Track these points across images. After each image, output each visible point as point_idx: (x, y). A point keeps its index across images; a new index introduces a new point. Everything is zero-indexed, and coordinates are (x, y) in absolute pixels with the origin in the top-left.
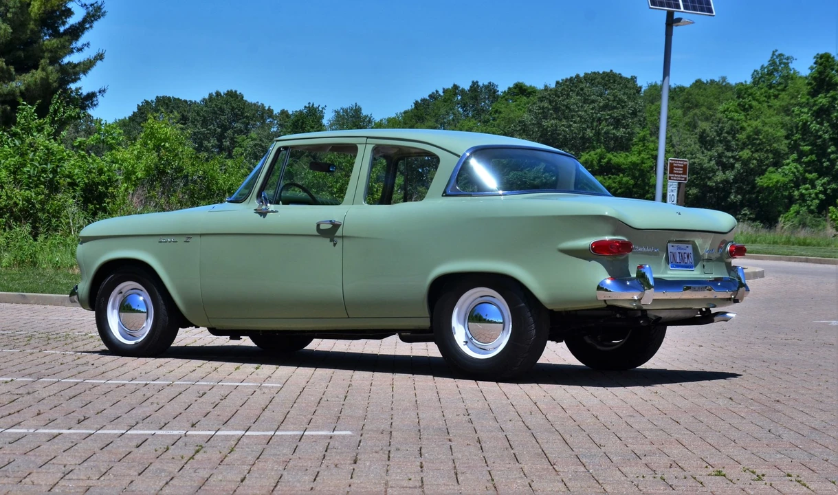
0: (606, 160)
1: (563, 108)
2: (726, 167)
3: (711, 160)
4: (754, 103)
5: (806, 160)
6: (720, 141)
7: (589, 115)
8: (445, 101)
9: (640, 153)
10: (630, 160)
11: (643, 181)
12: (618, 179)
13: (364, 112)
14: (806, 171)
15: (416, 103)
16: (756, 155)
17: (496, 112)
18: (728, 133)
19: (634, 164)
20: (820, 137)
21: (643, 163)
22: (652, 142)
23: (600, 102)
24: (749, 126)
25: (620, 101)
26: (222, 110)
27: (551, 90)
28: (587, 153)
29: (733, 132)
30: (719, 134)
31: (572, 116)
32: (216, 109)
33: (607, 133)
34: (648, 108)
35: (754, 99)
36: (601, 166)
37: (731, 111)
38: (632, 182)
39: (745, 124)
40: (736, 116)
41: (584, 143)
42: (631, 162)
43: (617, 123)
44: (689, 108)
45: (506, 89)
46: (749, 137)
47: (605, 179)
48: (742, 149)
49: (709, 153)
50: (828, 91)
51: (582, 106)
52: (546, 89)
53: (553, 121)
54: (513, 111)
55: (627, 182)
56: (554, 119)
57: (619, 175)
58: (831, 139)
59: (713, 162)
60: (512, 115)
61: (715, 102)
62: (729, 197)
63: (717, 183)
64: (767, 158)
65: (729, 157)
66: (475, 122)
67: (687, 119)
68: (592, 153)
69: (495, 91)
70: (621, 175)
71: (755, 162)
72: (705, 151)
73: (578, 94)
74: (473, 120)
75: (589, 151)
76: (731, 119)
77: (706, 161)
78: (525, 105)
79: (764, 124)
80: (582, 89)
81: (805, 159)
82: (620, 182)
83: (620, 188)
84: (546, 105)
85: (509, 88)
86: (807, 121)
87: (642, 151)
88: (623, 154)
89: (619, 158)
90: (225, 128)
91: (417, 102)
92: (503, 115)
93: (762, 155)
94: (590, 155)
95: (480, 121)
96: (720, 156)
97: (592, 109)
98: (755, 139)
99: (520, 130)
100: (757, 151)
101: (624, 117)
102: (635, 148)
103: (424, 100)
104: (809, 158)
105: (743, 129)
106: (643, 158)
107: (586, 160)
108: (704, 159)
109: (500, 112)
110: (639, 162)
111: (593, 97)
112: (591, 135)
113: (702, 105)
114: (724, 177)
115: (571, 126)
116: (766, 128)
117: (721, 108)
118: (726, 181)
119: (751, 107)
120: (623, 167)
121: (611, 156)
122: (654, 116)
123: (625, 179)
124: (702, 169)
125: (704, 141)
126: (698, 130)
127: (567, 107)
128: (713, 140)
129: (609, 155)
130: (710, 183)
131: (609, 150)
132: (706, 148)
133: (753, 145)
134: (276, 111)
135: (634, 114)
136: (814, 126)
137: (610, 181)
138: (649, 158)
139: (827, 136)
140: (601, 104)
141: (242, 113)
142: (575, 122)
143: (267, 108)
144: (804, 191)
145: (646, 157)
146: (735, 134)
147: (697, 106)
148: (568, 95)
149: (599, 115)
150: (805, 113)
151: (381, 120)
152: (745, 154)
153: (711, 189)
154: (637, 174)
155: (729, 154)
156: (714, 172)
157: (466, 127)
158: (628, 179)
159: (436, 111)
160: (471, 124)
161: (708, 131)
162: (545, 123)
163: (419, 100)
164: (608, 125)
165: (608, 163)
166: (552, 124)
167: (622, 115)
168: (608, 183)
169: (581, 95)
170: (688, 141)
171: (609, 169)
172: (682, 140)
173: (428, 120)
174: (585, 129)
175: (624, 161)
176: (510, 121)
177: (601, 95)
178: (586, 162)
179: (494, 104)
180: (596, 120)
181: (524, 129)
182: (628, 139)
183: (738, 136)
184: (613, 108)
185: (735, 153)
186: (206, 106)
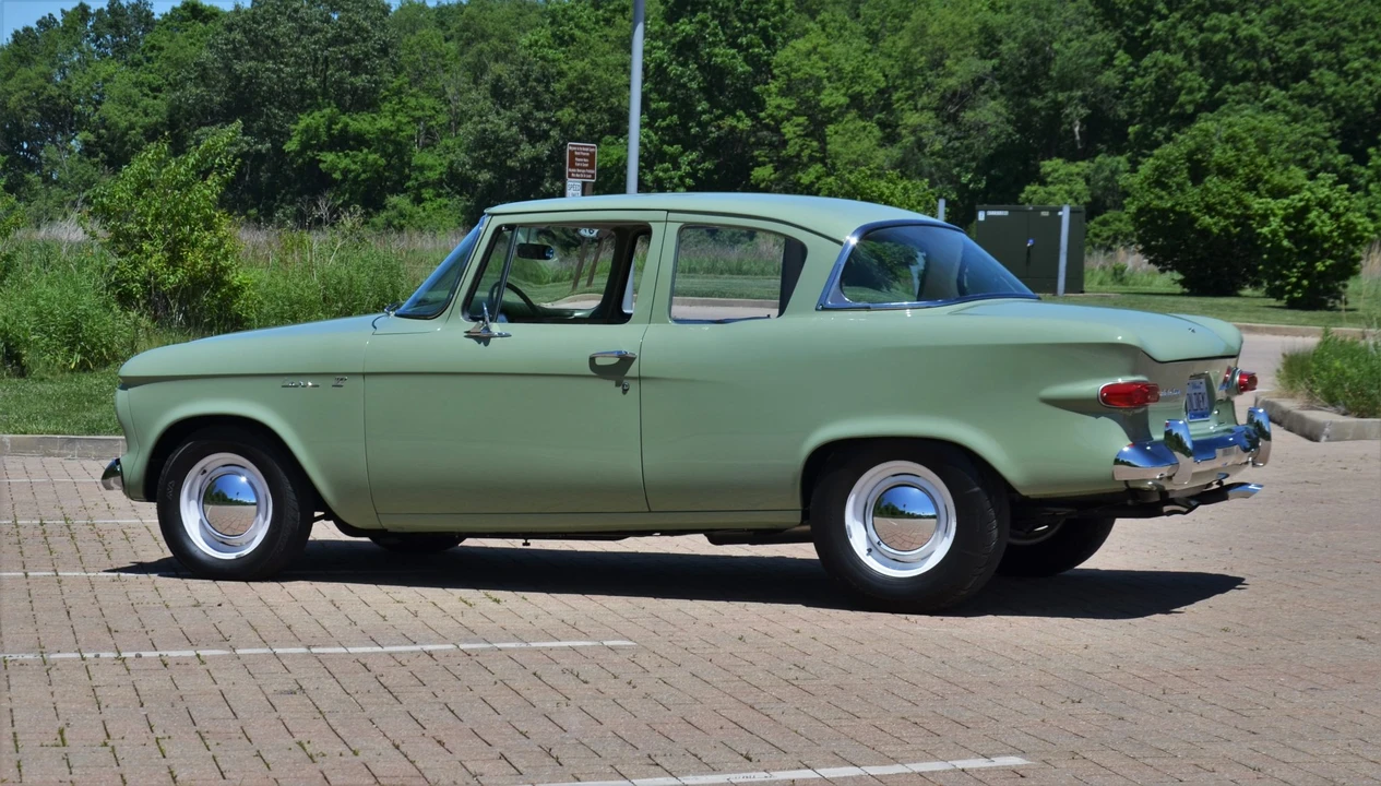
0: (339, 126)
1: (268, 42)
2: (534, 137)
3: (511, 125)
4: (577, 33)
5: (664, 124)
6: (526, 94)
7: (308, 52)
8: (65, 31)
9: (394, 114)
10: (379, 126)
11: (401, 159)
12: (361, 156)
14: (663, 142)
15: (16, 35)
16: (583, 117)
17: (153, 48)
18: (538, 80)
19: (385, 133)
20: (684, 86)
21: (399, 129)
22: (412, 95)
23: (327, 32)
24: (570, 69)
25: (359, 30)
27: (246, 12)
28: (308, 115)
29: (545, 79)
30: (523, 84)
31: (282, 55)
33: (341, 81)
34: (405, 40)
35: (577, 26)
36: (330, 136)
37: (543, 46)
38: (383, 162)
39: (565, 67)
40: (551, 53)
41: (303, 100)
42: (380, 129)
43: (356, 66)
44: (469, 42)
45: (169, 11)
46: (570, 87)
47: (339, 157)
48: (561, 107)
49: (508, 113)
50: (694, 13)
51: (298, 39)
52: (237, 10)
53: (251, 63)
54: (182, 48)
55: (375, 162)
56: (252, 58)
57: (361, 151)
58: (700, 89)
59: (515, 129)
60: (181, 54)
61: (511, 29)
62: (541, 185)
63: (523, 163)
64: (601, 121)
65: (541, 121)
66: (117, 65)
67: (468, 58)
68: (317, 114)
69: (149, 15)
70: (365, 151)
71: (582, 127)
72: (502, 111)
73: (290, 18)
74: (114, 61)
75: (312, 112)
76: (543, 58)
77: (504, 126)
78: (201, 36)
79: (595, 64)
80: (296, 11)
81: (660, 123)
82: (364, 162)
83: (364, 172)
84: (238, 37)
85: (174, 9)
86: (662, 62)
87: (398, 110)
88: (367, 117)
89: (361, 123)
91: (17, 32)
92: (163, 54)
93: (593, 116)
94: (313, 118)
95: (126, 63)
96: (526, 117)
97: (315, 43)
98: (580, 90)
99: (196, 78)
100: (585, 110)
101: (366, 55)
102: (386, 107)
103: (27, 30)
104: (668, 121)
105: (561, 74)
106: (400, 122)
107: (307, 125)
108: (500, 123)
109: (161, 49)
110: (393, 128)
111: (316, 24)
112: (314, 85)
113: (492, 35)
114: (533, 152)
115: (281, 70)
116: (599, 73)
117: (525, 41)
118: (536, 159)
119: (573, 38)
120: (368, 136)
121: (348, 120)
122: (414, 53)
123: (372, 157)
124: (497, 140)
125: (499, 93)
126: (488, 77)
127: (275, 41)
128: (513, 93)
129: (345, 118)
130: (510, 163)
131: (344, 110)
132: (504, 107)
133: (579, 100)
135: (384, 51)
136: (674, 69)
137: (348, 161)
138: (409, 122)
139: (694, 85)
140: (329, 35)
142: (287, 65)
144: (661, 174)
145: (405, 120)
146: (548, 83)
147: (484, 37)
148: (274, 20)
149: (326, 53)
150: (659, 48)
152: (566, 114)
153: (511, 172)
154: (391, 149)
155: (540, 115)
156: (517, 144)
157: (103, 74)
158: (376, 156)
159: (51, 48)
160: (111, 69)
161: (505, 76)
162: (238, 67)
163: (20, 30)
164: (341, 69)
165: (344, 130)
166: (250, 68)
167: (363, 52)
168: (345, 163)
169: (295, 20)
170: (474, 94)
171: (345, 141)
172: (461, 93)
173: (37, 63)
174: (304, 76)
175: (369, 128)
176: (178, 64)
177: (328, 20)
178: (306, 130)
179: (148, 37)
180: (321, 60)
181: (204, 76)
182: (375, 91)
183: (555, 86)
184: (348, 41)
185: (548, 115)
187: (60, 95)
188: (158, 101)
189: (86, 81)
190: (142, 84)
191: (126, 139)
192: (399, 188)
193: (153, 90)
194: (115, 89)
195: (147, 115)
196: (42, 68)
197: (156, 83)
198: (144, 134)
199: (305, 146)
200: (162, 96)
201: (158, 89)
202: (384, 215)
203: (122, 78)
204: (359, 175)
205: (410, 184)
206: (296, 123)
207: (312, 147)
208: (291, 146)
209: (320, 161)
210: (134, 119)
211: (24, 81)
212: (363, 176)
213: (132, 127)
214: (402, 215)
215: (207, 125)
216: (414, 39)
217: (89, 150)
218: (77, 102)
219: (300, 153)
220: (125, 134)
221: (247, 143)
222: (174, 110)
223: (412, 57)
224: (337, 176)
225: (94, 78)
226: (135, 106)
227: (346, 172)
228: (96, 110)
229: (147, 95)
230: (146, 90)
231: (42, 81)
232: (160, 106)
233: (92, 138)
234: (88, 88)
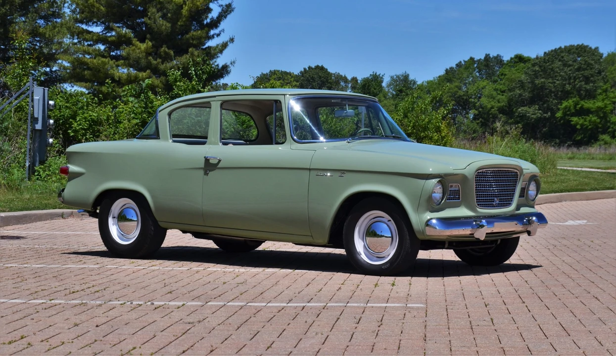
0: (580, 106)
1: (549, 70)
7: (567, 75)
8: (465, 69)
9: (603, 100)
10: (597, 105)
11: (606, 119)
13: (411, 78)
15: (447, 70)
17: (502, 75)
19: (600, 109)
21: (606, 107)
22: (612, 92)
23: (575, 66)
25: (589, 65)
26: (313, 78)
27: (541, 58)
28: (567, 101)
31: (556, 76)
32: (309, 78)
33: (580, 87)
34: (609, 69)
36: (576, 110)
38: (598, 120)
41: (564, 95)
42: (597, 107)
43: (587, 80)
45: (509, 59)
47: (579, 119)
51: (563, 69)
52: (537, 58)
53: (543, 80)
54: (514, 74)
55: (595, 120)
56: (543, 78)
57: (589, 116)
60: (513, 76)
66: (488, 82)
68: (570, 101)
69: (501, 61)
70: (591, 116)
73: (560, 60)
74: (486, 80)
75: (568, 100)
78: (523, 69)
80: (562, 57)
82: (590, 121)
83: (590, 125)
84: (537, 69)
85: (511, 59)
87: (605, 99)
88: (592, 102)
89: (588, 104)
91: (447, 69)
92: (506, 77)
94: (568, 103)
95: (491, 81)
97: (570, 71)
99: (519, 87)
101: (592, 76)
102: (600, 97)
103: (451, 68)
106: (606, 104)
107: (566, 106)
109: (505, 75)
110: (603, 106)
111: (571, 62)
112: (569, 88)
115: (555, 82)
120: (592, 110)
121: (584, 103)
122: (613, 74)
123: (593, 119)
127: (552, 69)
129: (582, 102)
131: (582, 98)
134: (349, 78)
135: (600, 73)
137: (583, 120)
138: (610, 104)
140: (576, 67)
141: (327, 81)
142: (558, 80)
143: (343, 76)
145: (609, 102)
148: (552, 61)
149: (574, 75)
151: (423, 83)
154: (602, 115)
157: (481, 86)
158: (595, 118)
159: (460, 75)
160: (485, 83)
162: (537, 82)
163: (448, 68)
164: (581, 81)
165: (582, 107)
166: (542, 82)
167: (591, 74)
169: (562, 61)
171: (582, 112)
173: (455, 82)
174: (565, 85)
175: (593, 106)
176: (511, 81)
177: (575, 61)
178: (566, 107)
179: (501, 70)
180: (572, 78)
181: (522, 85)
182: (595, 91)
184: (584, 70)
186: (303, 76)
187: (464, 95)
188: (504, 97)
189: (474, 89)
190: (497, 90)
191: (490, 113)
192: (604, 133)
194: (486, 92)
195: (499, 102)
196: (457, 84)
197: (503, 89)
198: (498, 110)
199: (565, 114)
200: (505, 94)
201: (503, 92)
202: (598, 143)
203: (488, 87)
204: (587, 127)
205: (610, 130)
206: (561, 105)
207: (568, 115)
208: (559, 114)
209: (571, 121)
210: (494, 104)
211: (449, 89)
212: (590, 127)
213: (492, 107)
214: (606, 143)
215: (524, 106)
216: (613, 68)
217: (475, 118)
218: (471, 98)
219: (561, 118)
220: (490, 110)
221: (540, 114)
222: (510, 100)
223: (612, 76)
224: (578, 127)
225: (478, 88)
226: (494, 99)
227: (582, 125)
228: (479, 101)
229: (498, 94)
230: (499, 92)
231: (456, 89)
232: (504, 98)
233: (477, 112)
234: (475, 92)
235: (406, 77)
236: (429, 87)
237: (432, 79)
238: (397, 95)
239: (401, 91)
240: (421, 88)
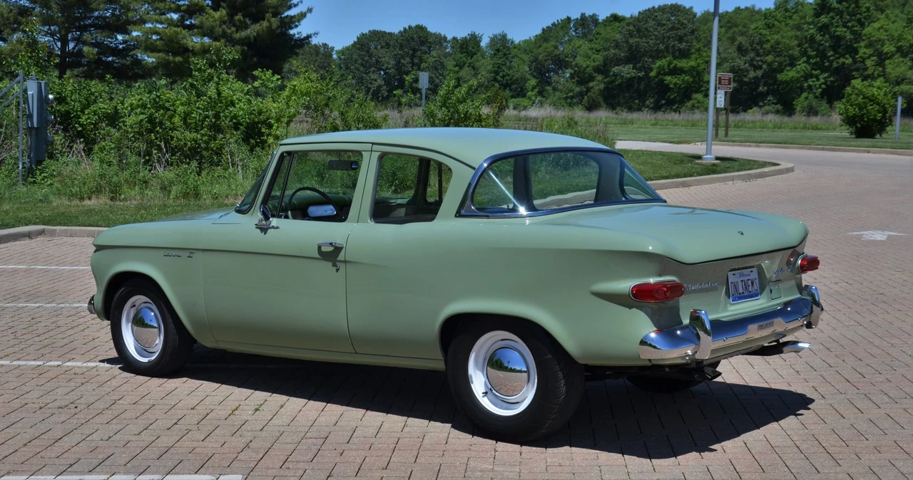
0: (673, 65)
1: (644, 30)
2: (756, 68)
3: (745, 63)
4: (776, 23)
5: (813, 61)
6: (753, 50)
7: (661, 34)
8: (562, 28)
9: (696, 59)
10: (690, 64)
11: (699, 79)
12: (682, 78)
13: (509, 37)
14: (812, 69)
15: (543, 29)
16: (777, 59)
17: (598, 33)
18: (757, 44)
19: (693, 68)
20: (823, 45)
21: (698, 66)
22: (706, 51)
23: (669, 25)
24: (772, 39)
25: (682, 24)
26: (413, 39)
27: (635, 18)
28: (660, 61)
29: (761, 43)
30: (751, 45)
31: (650, 36)
32: (409, 38)
33: (673, 46)
34: (703, 28)
35: (776, 20)
36: (669, 69)
37: (760, 29)
38: (691, 80)
39: (769, 38)
40: (764, 32)
41: (658, 54)
42: (690, 66)
43: (681, 39)
44: (730, 28)
45: (604, 18)
46: (772, 47)
47: (673, 78)
48: (767, 55)
49: (745, 58)
50: (828, 13)
51: (656, 28)
52: (631, 17)
53: (636, 40)
54: (608, 33)
55: (688, 79)
56: (637, 37)
57: (682, 75)
58: (830, 46)
59: (747, 65)
60: (608, 36)
61: (748, 22)
62: (758, 88)
63: (750, 79)
64: (785, 61)
65: (758, 61)
66: (583, 41)
67: (729, 35)
68: (664, 60)
69: (597, 20)
70: (684, 75)
71: (776, 64)
72: (742, 57)
73: (654, 20)
75: (662, 59)
76: (761, 34)
77: (742, 64)
78: (617, 28)
79: (783, 37)
80: (656, 17)
81: (812, 61)
82: (683, 80)
83: (683, 84)
84: (632, 28)
85: (607, 17)
86: (813, 35)
87: (698, 58)
88: (685, 61)
89: (682, 64)
90: (415, 50)
92: (602, 36)
93: (782, 59)
94: (662, 62)
95: (587, 41)
96: (752, 60)
97: (663, 30)
98: (776, 48)
99: (614, 46)
100: (778, 56)
101: (685, 35)
102: (693, 56)
103: (548, 27)
104: (815, 60)
105: (768, 41)
106: (699, 63)
107: (660, 65)
108: (741, 62)
109: (600, 34)
110: (696, 66)
111: (664, 22)
112: (663, 48)
113: (740, 25)
114: (755, 75)
115: (649, 42)
116: (784, 40)
117: (753, 27)
118: (756, 78)
119: (773, 25)
120: (685, 69)
121: (677, 62)
122: (707, 33)
123: (686, 78)
124: (739, 70)
125: (741, 50)
126: (736, 43)
127: (646, 29)
128: (747, 49)
129: (675, 62)
130: (745, 79)
131: (675, 58)
132: (743, 55)
133: (775, 52)
135: (692, 32)
136: (818, 38)
137: (676, 79)
138: (704, 63)
139: (827, 44)
140: (669, 27)
141: (427, 40)
142: (651, 40)
143: (443, 36)
144: (811, 83)
145: (701, 62)
146: (762, 45)
147: (736, 26)
148: (647, 21)
149: (668, 34)
150: (811, 29)
151: (520, 42)
152: (770, 58)
153: (746, 83)
154: (695, 73)
155: (758, 59)
156: (747, 71)
157: (577, 45)
158: (689, 77)
159: (556, 34)
160: (581, 43)
161: (743, 43)
162: (631, 41)
163: (545, 27)
164: (674, 41)
165: (675, 67)
166: (636, 42)
167: (684, 33)
168: (675, 80)
169: (656, 21)
170: (730, 51)
171: (675, 71)
172: (726, 50)
173: (551, 41)
174: (659, 44)
175: (686, 66)
176: (607, 40)
177: (669, 20)
178: (659, 67)
179: (596, 29)
180: (666, 37)
181: (617, 46)
182: (689, 50)
183: (765, 46)
184: (678, 29)
185: (762, 58)
186: (402, 36)
187: (560, 54)
188: (599, 56)
189: (570, 48)
190: (593, 49)
191: (586, 72)
192: (697, 91)
193: (597, 51)
194: (581, 51)
195: (594, 61)
196: (553, 43)
197: (598, 48)
198: (593, 69)
199: (658, 73)
200: (601, 53)
201: (599, 51)
202: (691, 102)
203: (585, 46)
204: (681, 86)
205: (703, 89)
206: (655, 64)
207: (662, 74)
208: (653, 74)
209: (665, 80)
210: (589, 64)
211: (546, 49)
212: (683, 86)
213: (588, 67)
214: (699, 102)
215: (618, 66)
216: (705, 28)
217: (572, 77)
218: (567, 57)
219: (656, 77)
220: (585, 69)
221: (634, 73)
222: (605, 60)
223: (705, 35)
224: (672, 86)
225: (574, 47)
226: (590, 58)
227: (675, 84)
228: (574, 60)
229: (594, 53)
230: (594, 51)
231: (552, 48)
232: (599, 58)
233: (572, 71)
234: (571, 51)
235: (504, 37)
236: (527, 47)
237: (528, 38)
238: (495, 54)
239: (498, 50)
240: (517, 47)
